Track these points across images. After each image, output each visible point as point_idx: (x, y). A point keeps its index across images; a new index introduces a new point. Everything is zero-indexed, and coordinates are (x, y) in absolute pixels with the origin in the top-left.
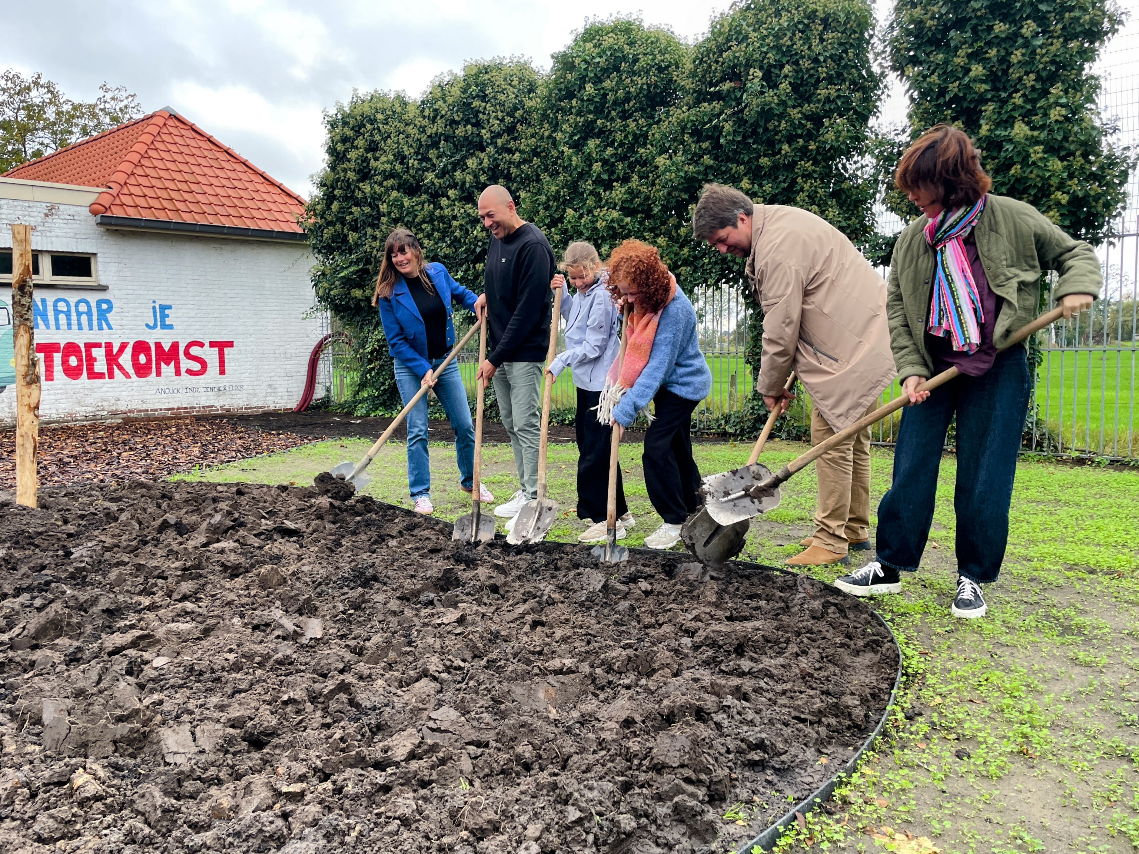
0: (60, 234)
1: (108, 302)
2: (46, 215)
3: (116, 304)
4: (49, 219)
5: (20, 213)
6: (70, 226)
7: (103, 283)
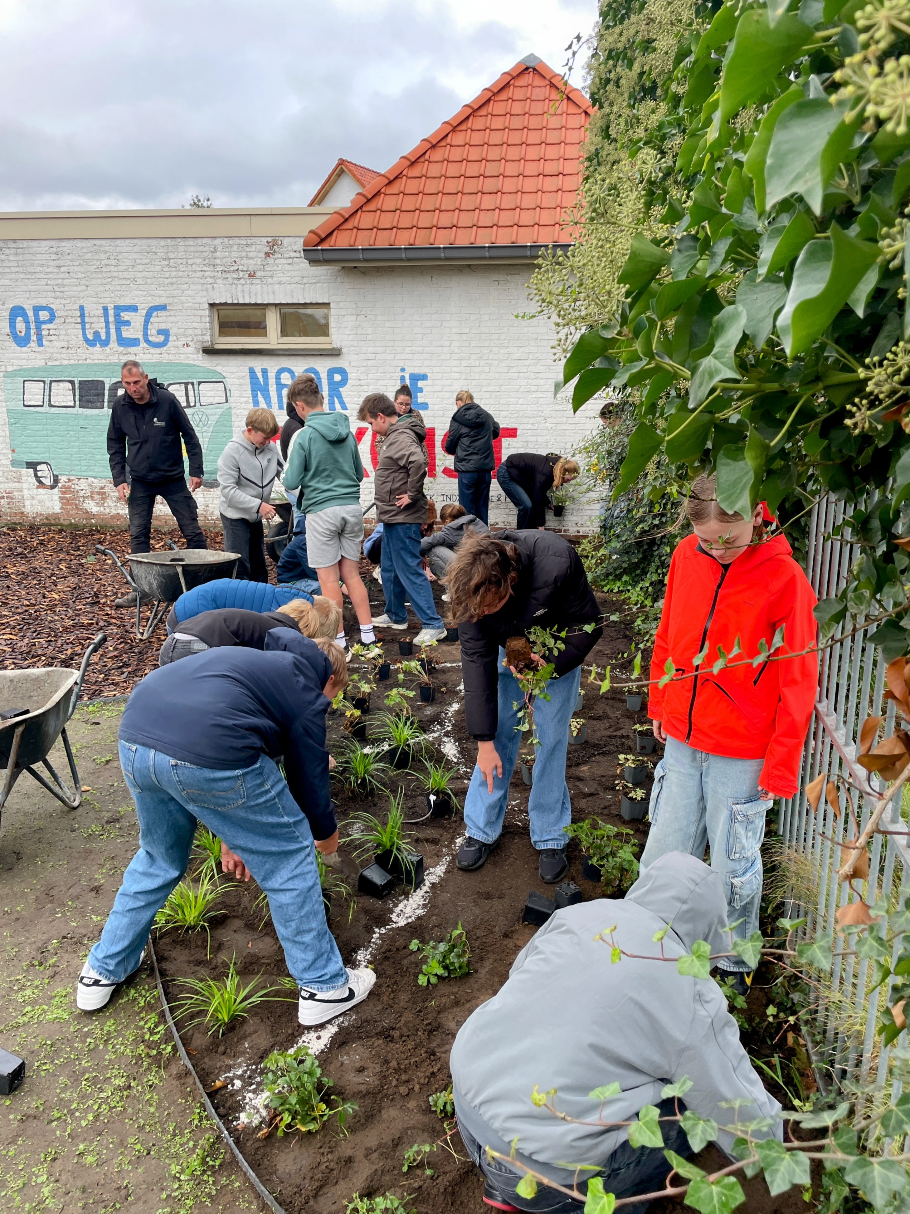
0: (284, 280)
1: (342, 371)
2: (267, 254)
3: (352, 375)
4: (270, 261)
5: (237, 254)
6: (296, 267)
7: (336, 344)
